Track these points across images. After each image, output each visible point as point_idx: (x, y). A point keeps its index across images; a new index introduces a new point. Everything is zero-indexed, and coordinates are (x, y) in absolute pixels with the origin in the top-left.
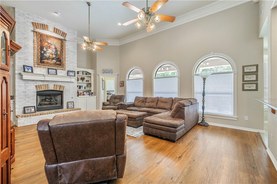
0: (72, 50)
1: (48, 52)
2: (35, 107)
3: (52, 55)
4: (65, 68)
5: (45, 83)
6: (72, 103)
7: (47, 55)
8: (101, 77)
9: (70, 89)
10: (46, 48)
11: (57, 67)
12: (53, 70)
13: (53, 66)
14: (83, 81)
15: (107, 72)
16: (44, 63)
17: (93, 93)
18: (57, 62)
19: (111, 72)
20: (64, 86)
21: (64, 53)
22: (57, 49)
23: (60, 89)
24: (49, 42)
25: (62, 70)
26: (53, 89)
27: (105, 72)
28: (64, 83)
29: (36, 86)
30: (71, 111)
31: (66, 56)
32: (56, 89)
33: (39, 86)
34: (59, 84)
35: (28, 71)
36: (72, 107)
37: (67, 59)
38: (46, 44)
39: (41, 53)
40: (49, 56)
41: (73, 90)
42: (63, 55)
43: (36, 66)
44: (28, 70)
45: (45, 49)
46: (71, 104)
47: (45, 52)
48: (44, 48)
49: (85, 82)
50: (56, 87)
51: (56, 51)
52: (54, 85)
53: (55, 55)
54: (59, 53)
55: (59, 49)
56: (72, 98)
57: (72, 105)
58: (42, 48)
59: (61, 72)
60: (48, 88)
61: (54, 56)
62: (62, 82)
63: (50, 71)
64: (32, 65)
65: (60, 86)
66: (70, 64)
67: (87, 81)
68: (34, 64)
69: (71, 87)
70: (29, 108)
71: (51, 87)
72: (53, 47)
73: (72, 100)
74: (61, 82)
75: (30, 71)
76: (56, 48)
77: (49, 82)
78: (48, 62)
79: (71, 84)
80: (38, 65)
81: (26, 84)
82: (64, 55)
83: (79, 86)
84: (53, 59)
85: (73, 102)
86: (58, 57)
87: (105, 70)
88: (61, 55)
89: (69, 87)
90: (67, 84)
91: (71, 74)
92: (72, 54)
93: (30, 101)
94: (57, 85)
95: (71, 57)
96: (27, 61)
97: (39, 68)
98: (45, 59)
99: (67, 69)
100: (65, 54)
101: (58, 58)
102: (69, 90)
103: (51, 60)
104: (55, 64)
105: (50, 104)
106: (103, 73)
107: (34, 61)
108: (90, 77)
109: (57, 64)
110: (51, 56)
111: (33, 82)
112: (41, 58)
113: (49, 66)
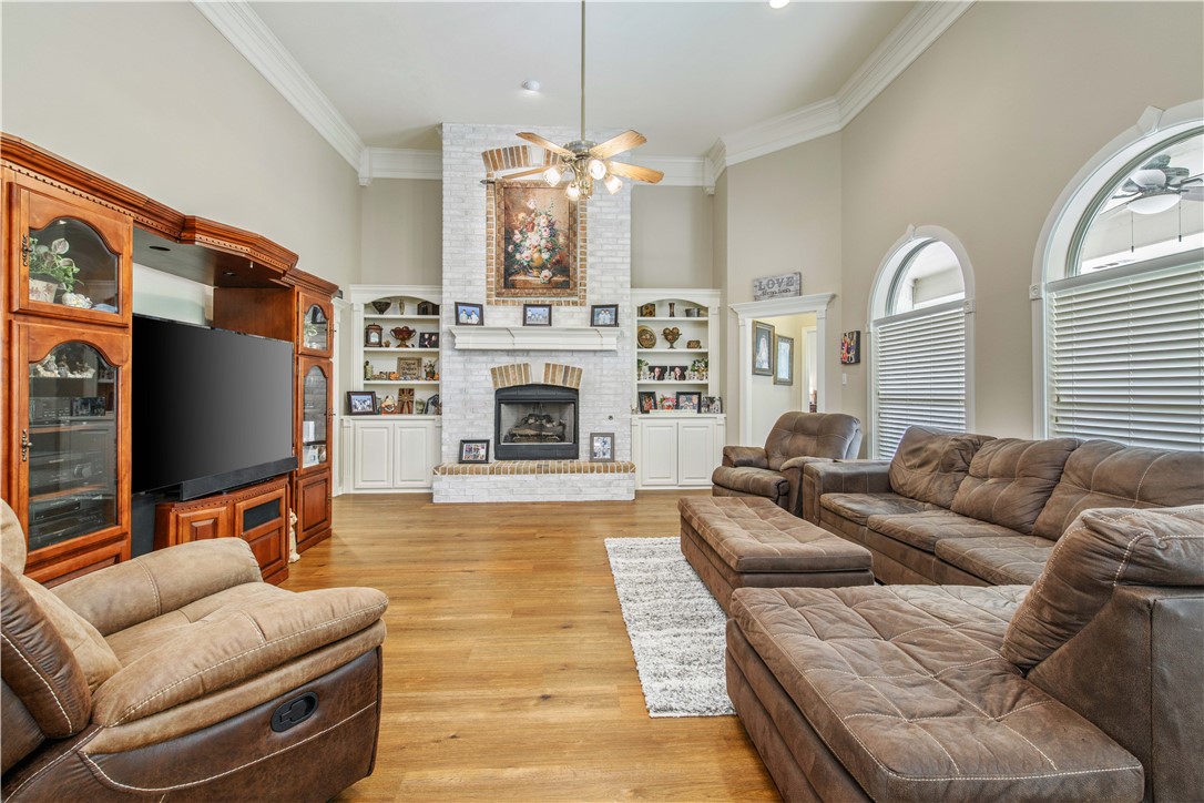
0: (609, 217)
1: (527, 243)
2: (487, 442)
3: (540, 251)
4: (584, 297)
5: (520, 360)
6: (608, 439)
7: (523, 256)
8: (743, 320)
9: (601, 382)
10: (521, 232)
11: (556, 295)
12: (542, 309)
13: (543, 294)
14: (672, 343)
15: (776, 288)
16: (514, 286)
17: (712, 400)
18: (554, 275)
19: (791, 288)
20: (580, 371)
21: (579, 237)
22: (556, 227)
23: (564, 381)
24: (531, 207)
25: (575, 303)
26: (542, 382)
27: (764, 294)
28: (582, 355)
29: (493, 370)
30: (592, 471)
31: (590, 247)
32: (553, 380)
33: (500, 368)
34: (564, 361)
35: (469, 321)
36: (608, 456)
37: (590, 260)
38: (522, 216)
39: (506, 252)
40: (532, 260)
41: (613, 385)
42: (575, 246)
43: (494, 299)
44: (469, 316)
45: (517, 237)
46: (605, 443)
47: (517, 247)
48: (516, 232)
49: (680, 347)
50: (554, 373)
51: (553, 234)
52: (548, 365)
53: (549, 250)
54: (561, 240)
55: (561, 226)
56: (611, 417)
57: (608, 446)
58: (508, 237)
59: (570, 316)
60: (527, 378)
61: (546, 256)
62: (572, 351)
63: (529, 314)
64: (481, 300)
65: (567, 368)
66: (604, 278)
67: (689, 345)
68: (488, 296)
69: (605, 372)
70: (473, 445)
71: (537, 376)
72: (542, 221)
73: (607, 427)
74: (569, 354)
75: (475, 319)
76: (551, 225)
77: (531, 354)
78: (526, 282)
79: (605, 359)
80: (498, 295)
81: (468, 366)
82: (579, 244)
83: (659, 367)
84: (542, 267)
85: (612, 435)
86: (558, 257)
87: (764, 282)
88: (568, 246)
89: (599, 372)
90: (593, 359)
91: (605, 317)
92: (610, 235)
93: (476, 423)
94: (555, 366)
95: (606, 247)
96: (469, 289)
97: (501, 308)
98: (517, 273)
99: (593, 298)
100: (585, 241)
101: (558, 262)
102: (597, 386)
103: (535, 273)
104: (551, 285)
105: (539, 437)
106: (756, 298)
107: (488, 283)
108: (705, 324)
109: (557, 283)
110: (536, 256)
111: (484, 358)
112: (506, 270)
113: (529, 295)
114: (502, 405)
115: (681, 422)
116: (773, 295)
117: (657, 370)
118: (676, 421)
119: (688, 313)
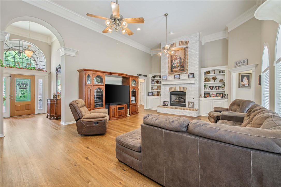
0: (193, 53)
1: (175, 63)
2: (168, 102)
3: (178, 64)
4: (187, 72)
5: (174, 86)
6: (192, 103)
7: (174, 65)
8: (232, 73)
9: (191, 90)
10: (174, 60)
11: (181, 72)
12: (178, 76)
13: (178, 72)
14: (214, 80)
15: (240, 64)
16: (173, 71)
18: (181, 68)
19: (244, 63)
20: (186, 88)
21: (186, 59)
22: (181, 58)
23: (183, 90)
24: (176, 55)
25: (185, 74)
26: (178, 90)
27: (237, 66)
28: (186, 84)
29: (169, 88)
31: (189, 61)
32: (181, 90)
33: (170, 88)
34: (183, 86)
35: (164, 79)
36: (192, 107)
37: (189, 64)
38: (174, 57)
39: (172, 65)
40: (176, 66)
41: (194, 91)
42: (185, 61)
43: (169, 74)
44: (164, 78)
45: (173, 61)
46: (191, 104)
47: (173, 63)
48: (173, 60)
50: (181, 89)
51: (180, 60)
52: (180, 87)
53: (180, 63)
54: (182, 60)
55: (182, 58)
56: (193, 98)
57: (192, 105)
58: (172, 62)
59: (184, 76)
60: (175, 90)
61: (179, 64)
62: (185, 84)
63: (175, 77)
64: (167, 75)
65: (184, 87)
66: (192, 67)
67: (220, 81)
68: (168, 74)
69: (192, 88)
70: (165, 102)
72: (178, 57)
73: (192, 100)
74: (184, 84)
75: (166, 78)
76: (180, 58)
77: (176, 85)
78: (175, 70)
79: (192, 85)
80: (170, 73)
81: (165, 87)
82: (186, 60)
84: (178, 67)
85: (193, 102)
86: (181, 64)
87: (237, 63)
88: (184, 62)
89: (191, 88)
90: (189, 85)
91: (191, 76)
92: (193, 57)
93: (166, 98)
94: (181, 87)
95: (193, 60)
96: (165, 73)
97: (171, 76)
98: (173, 69)
99: (189, 72)
100: (188, 60)
101: (182, 65)
102: (190, 91)
103: (177, 68)
104: (180, 70)
105: (179, 102)
106: (235, 67)
107: (168, 71)
108: (224, 75)
109: (181, 70)
110: (177, 65)
111: (168, 86)
112: (171, 68)
113: (176, 73)
114: (172, 95)
115: (213, 100)
116: (239, 66)
117: (211, 87)
118: (212, 100)
119: (220, 72)
